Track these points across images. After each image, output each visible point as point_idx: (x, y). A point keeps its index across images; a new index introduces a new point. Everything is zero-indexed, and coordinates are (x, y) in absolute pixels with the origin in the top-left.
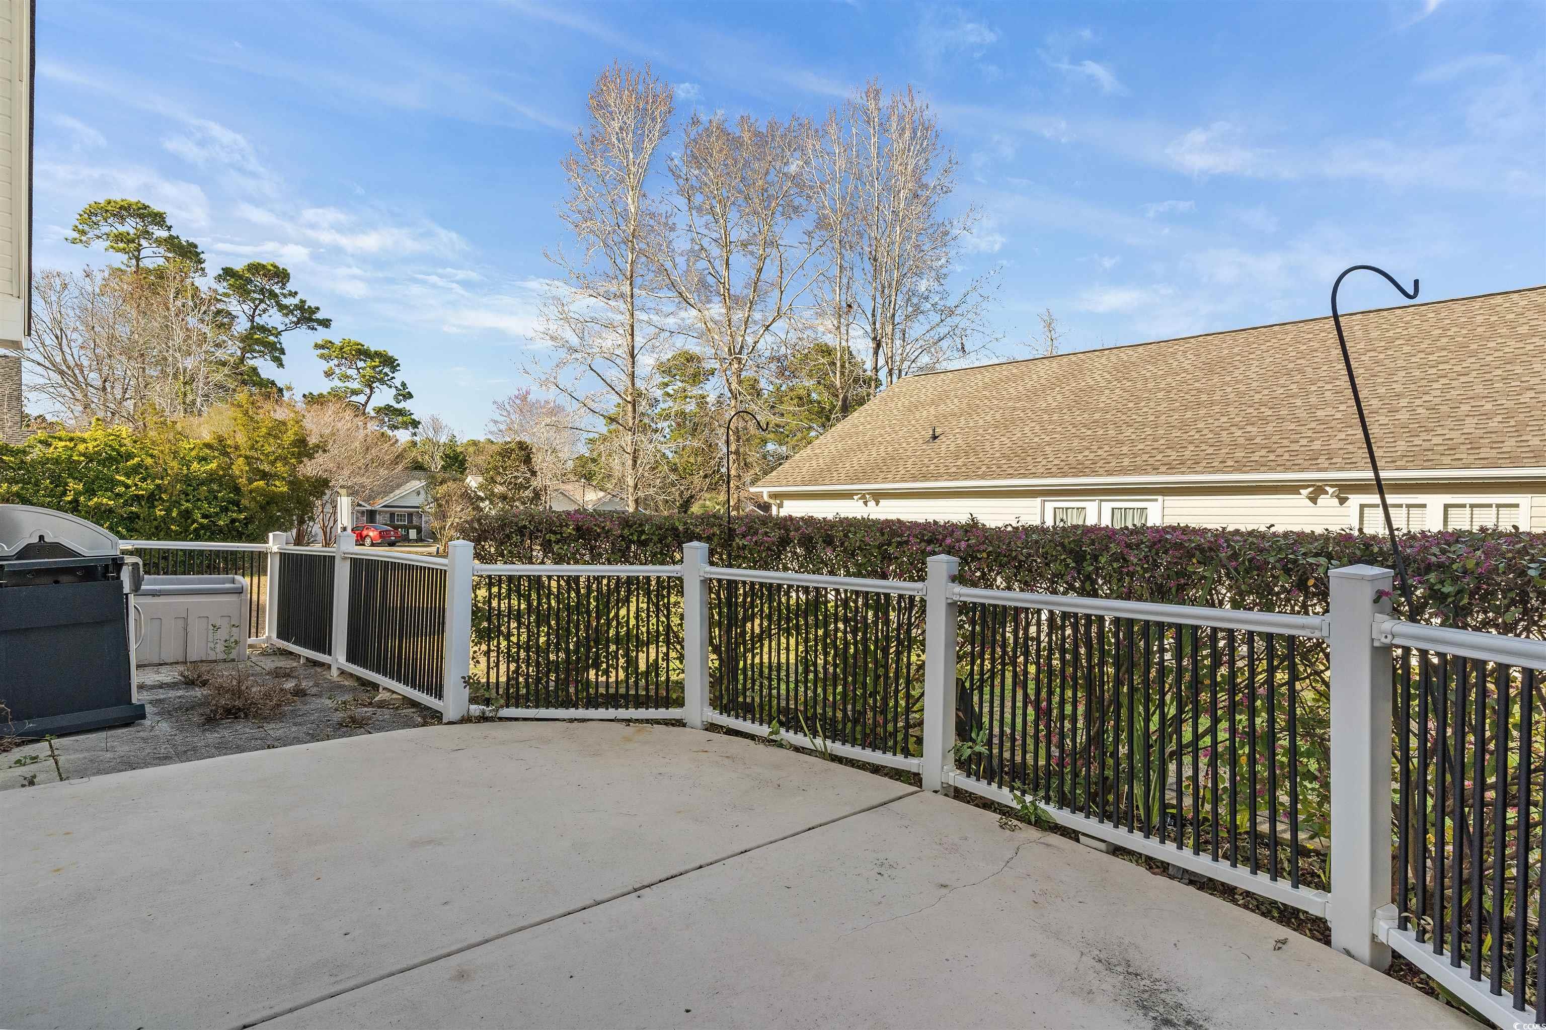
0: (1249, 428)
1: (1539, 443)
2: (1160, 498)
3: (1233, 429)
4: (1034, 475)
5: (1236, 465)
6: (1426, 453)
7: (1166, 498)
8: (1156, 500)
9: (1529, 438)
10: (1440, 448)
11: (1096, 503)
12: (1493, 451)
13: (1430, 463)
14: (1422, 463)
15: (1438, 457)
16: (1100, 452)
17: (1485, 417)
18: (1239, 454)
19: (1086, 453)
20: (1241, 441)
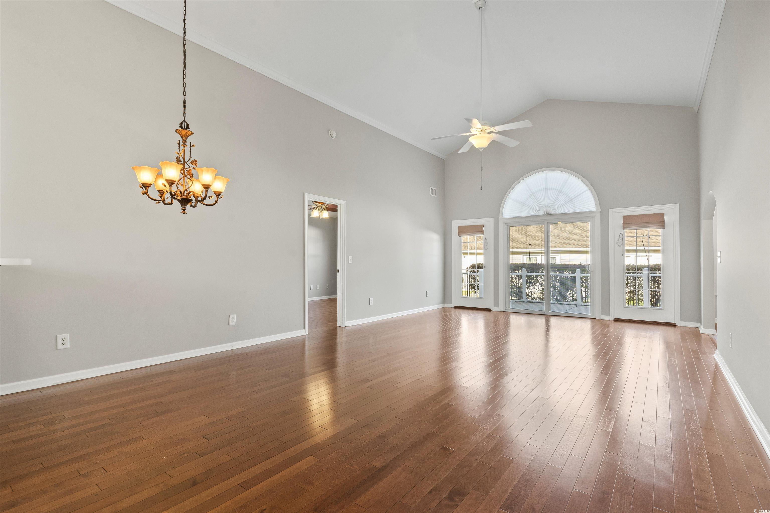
0: (582, 234)
1: (655, 240)
2: (560, 255)
3: (578, 234)
4: (521, 248)
5: (581, 245)
6: (630, 242)
7: (561, 255)
8: (559, 255)
9: (653, 239)
10: (633, 241)
11: (541, 256)
12: (645, 242)
13: (631, 245)
14: (629, 245)
15: (633, 244)
16: (539, 241)
17: (643, 233)
18: (582, 242)
19: (535, 241)
20: (581, 238)
